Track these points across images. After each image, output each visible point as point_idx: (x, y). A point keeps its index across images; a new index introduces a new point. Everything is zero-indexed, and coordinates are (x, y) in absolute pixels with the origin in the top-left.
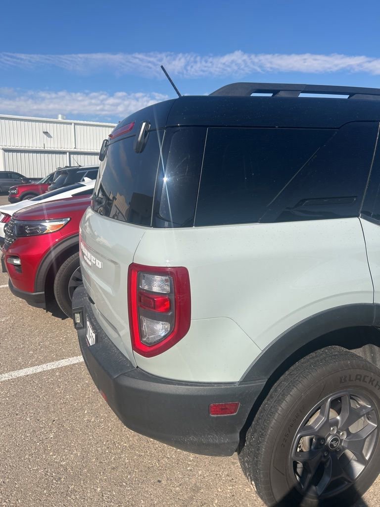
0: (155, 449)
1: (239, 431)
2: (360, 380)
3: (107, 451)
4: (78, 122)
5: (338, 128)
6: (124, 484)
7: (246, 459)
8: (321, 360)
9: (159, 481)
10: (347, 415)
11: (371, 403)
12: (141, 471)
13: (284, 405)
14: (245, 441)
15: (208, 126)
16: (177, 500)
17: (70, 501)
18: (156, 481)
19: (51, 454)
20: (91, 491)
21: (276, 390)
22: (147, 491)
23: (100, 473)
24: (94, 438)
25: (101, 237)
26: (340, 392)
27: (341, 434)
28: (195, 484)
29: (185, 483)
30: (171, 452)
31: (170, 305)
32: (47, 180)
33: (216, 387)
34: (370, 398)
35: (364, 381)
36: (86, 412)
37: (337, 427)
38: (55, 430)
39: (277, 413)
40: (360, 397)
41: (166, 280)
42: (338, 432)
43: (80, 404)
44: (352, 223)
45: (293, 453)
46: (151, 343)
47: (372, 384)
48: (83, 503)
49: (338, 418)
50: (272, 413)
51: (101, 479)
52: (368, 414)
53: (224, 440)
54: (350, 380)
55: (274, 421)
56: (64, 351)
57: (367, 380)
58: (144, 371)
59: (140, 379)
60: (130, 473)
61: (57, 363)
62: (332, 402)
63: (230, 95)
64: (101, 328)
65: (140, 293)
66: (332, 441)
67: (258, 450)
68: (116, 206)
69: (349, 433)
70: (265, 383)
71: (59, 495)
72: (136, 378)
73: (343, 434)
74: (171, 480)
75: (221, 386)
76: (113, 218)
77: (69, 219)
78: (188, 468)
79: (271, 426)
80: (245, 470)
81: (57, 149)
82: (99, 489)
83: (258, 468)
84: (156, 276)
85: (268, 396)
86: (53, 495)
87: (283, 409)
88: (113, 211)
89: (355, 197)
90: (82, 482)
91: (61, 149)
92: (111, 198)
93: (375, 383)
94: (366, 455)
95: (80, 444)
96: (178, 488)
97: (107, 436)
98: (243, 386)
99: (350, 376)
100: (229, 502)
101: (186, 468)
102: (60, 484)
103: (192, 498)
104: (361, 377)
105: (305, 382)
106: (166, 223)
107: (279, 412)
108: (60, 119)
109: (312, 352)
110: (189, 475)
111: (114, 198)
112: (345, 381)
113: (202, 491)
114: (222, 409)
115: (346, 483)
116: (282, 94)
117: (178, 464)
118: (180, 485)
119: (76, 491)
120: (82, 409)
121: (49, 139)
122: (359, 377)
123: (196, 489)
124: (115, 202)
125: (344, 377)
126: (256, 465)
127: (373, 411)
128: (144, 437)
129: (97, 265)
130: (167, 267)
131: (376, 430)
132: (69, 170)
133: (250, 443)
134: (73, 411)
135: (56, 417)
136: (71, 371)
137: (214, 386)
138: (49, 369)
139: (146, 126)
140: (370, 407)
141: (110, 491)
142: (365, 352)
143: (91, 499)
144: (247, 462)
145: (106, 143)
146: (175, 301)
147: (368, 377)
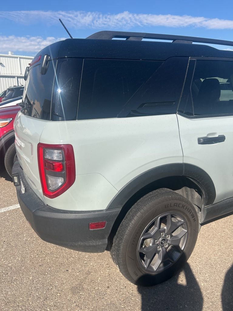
0: (66, 253)
1: (107, 237)
2: (176, 206)
3: (37, 256)
4: (22, 56)
5: (165, 61)
6: (46, 273)
7: (113, 253)
8: (155, 196)
9: (67, 270)
10: (170, 226)
11: (184, 219)
12: (57, 266)
13: (133, 222)
14: (113, 243)
15: (84, 58)
16: (77, 280)
17: (13, 286)
18: (65, 270)
19: (3, 260)
20: (26, 279)
21: (129, 214)
22: (60, 277)
23: (32, 269)
24: (29, 249)
25: (27, 128)
26: (165, 213)
27: (167, 236)
28: (88, 271)
29: (83, 270)
30: (75, 254)
31: (63, 167)
32: (3, 94)
33: (92, 213)
34: (182, 216)
35: (179, 207)
36: (25, 235)
37: (165, 233)
38: (5, 246)
39: (129, 227)
40: (177, 215)
41: (60, 153)
42: (165, 236)
43: (21, 231)
44: (172, 117)
45: (139, 248)
46: (53, 190)
47: (184, 208)
48: (21, 286)
49: (165, 228)
50: (126, 226)
51: (33, 272)
52: (182, 225)
53: (99, 243)
54: (171, 206)
55: (128, 231)
56: (12, 200)
57: (181, 206)
58: (51, 207)
59: (48, 212)
60: (50, 267)
61: (7, 208)
62: (161, 219)
63: (98, 39)
64: (28, 184)
65: (45, 161)
66: (162, 240)
67: (119, 247)
68: (35, 109)
69: (172, 236)
70: (121, 209)
71: (7, 283)
72: (46, 211)
73: (168, 236)
74: (74, 269)
75: (95, 212)
76: (34, 117)
77: (11, 119)
78: (85, 262)
79: (126, 233)
80: (113, 259)
81: (9, 75)
82: (31, 278)
83: (119, 258)
84: (55, 151)
85: (125, 217)
86: (3, 283)
87: (132, 224)
88: (33, 113)
89: (174, 102)
90: (21, 274)
91: (12, 75)
92: (32, 103)
93: (185, 207)
94: (182, 247)
95: (20, 254)
96: (78, 273)
97: (37, 248)
98: (108, 212)
99: (171, 204)
100: (107, 278)
101: (84, 262)
102: (8, 277)
103: (86, 278)
104: (177, 204)
105: (145, 208)
106: (60, 118)
107: (131, 226)
108: (10, 54)
109: (150, 192)
110: (85, 266)
111: (34, 103)
112: (168, 207)
113: (92, 274)
114: (96, 225)
115: (171, 263)
116: (131, 39)
117: (78, 260)
118: (79, 272)
119: (17, 280)
120: (22, 233)
121: (3, 68)
122: (176, 204)
123: (89, 273)
124: (34, 106)
125: (167, 205)
126: (118, 256)
127: (185, 223)
128: (60, 247)
129: (22, 145)
130: (61, 145)
131: (187, 233)
132: (15, 88)
133: (115, 244)
134: (17, 235)
135: (6, 239)
136: (16, 212)
137: (91, 213)
138: (2, 212)
139: (47, 57)
140: (183, 221)
141: (37, 278)
142: (183, 191)
143: (26, 283)
144: (114, 255)
145: (28, 69)
146: (66, 165)
147: (181, 204)
